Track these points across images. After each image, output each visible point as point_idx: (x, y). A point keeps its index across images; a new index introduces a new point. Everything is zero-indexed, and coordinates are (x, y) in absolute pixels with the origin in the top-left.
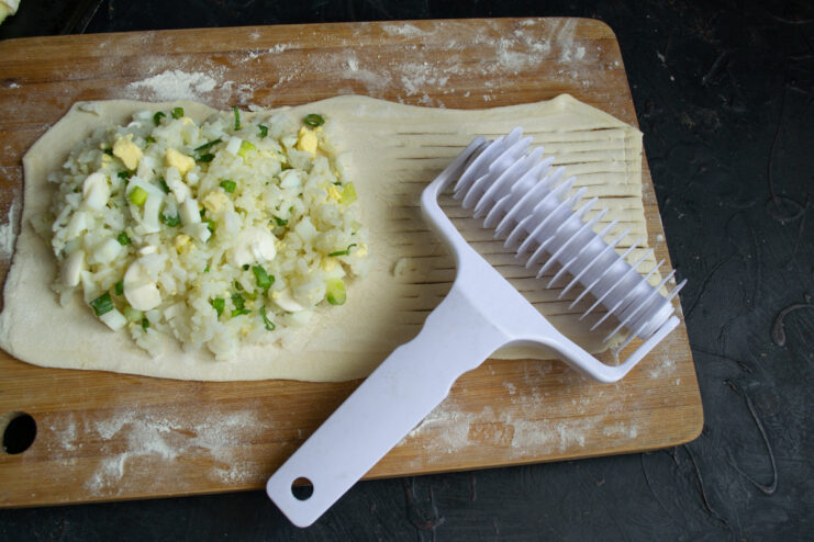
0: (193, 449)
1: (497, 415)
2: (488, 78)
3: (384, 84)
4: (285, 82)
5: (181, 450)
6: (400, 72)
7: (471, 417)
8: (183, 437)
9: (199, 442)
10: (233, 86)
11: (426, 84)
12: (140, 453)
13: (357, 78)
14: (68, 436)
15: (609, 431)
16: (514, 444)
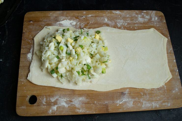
0: (72, 105)
1: (139, 99)
2: (136, 24)
3: (113, 24)
4: (91, 23)
5: (69, 105)
6: (117, 22)
7: (133, 100)
8: (70, 102)
9: (73, 103)
10: (80, 24)
11: (122, 25)
12: (60, 105)
13: (107, 23)
14: (44, 101)
15: (164, 104)
16: (143, 106)
